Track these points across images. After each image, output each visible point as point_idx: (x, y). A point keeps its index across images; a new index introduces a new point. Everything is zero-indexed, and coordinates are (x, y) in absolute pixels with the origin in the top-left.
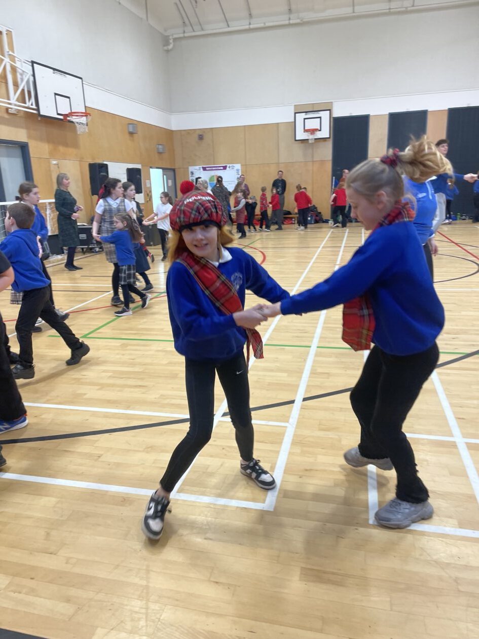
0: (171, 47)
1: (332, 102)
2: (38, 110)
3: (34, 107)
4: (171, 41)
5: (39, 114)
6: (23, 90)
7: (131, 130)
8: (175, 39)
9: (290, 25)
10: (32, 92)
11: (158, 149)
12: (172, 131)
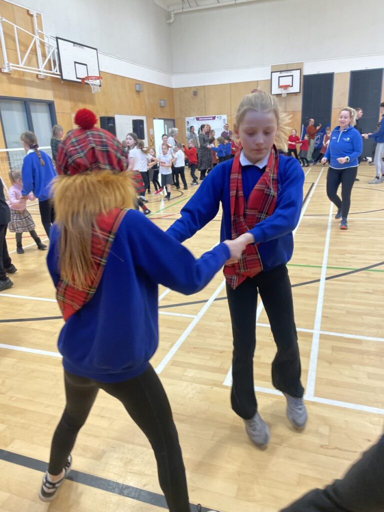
0: (172, 20)
1: (303, 63)
2: (61, 75)
3: (58, 73)
4: (172, 16)
5: (62, 79)
6: (50, 60)
7: (138, 89)
8: (175, 14)
10: (57, 61)
11: (160, 103)
12: (173, 89)
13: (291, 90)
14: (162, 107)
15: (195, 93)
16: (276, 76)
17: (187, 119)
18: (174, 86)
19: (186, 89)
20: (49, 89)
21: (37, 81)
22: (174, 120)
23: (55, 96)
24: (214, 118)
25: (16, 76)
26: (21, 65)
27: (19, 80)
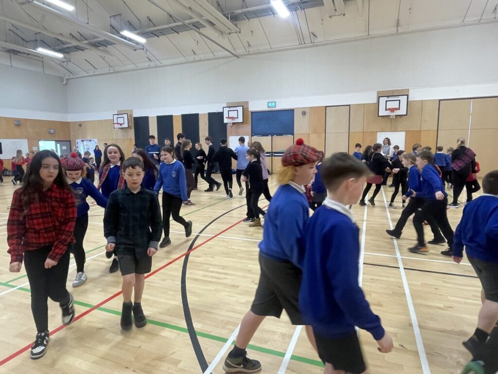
0: (65, 82)
1: (132, 110)
4: (65, 80)
8: (67, 80)
9: (109, 73)
11: (50, 131)
12: (69, 123)
13: (124, 126)
14: (50, 133)
15: (80, 125)
16: (116, 117)
17: (77, 141)
18: (69, 121)
19: (75, 123)
22: (70, 141)
24: (90, 140)
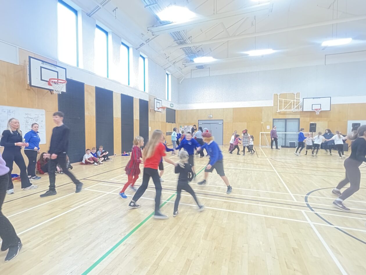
2: (303, 110)
3: (302, 109)
5: (303, 111)
6: (299, 105)
20: (299, 115)
21: (292, 113)
23: (301, 117)
25: (282, 113)
26: (283, 110)
27: (285, 113)
